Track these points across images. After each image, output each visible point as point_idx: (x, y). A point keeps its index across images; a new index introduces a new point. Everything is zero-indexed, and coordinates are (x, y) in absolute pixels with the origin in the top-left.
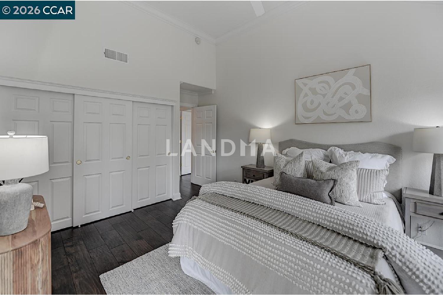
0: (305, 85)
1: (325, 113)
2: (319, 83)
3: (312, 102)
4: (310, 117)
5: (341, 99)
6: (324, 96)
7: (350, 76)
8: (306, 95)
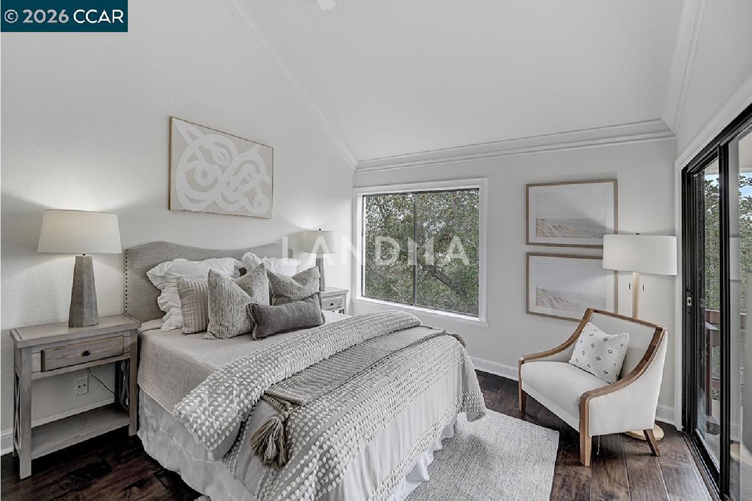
0: (194, 138)
1: (225, 199)
2: (217, 144)
3: (204, 174)
4: (200, 201)
5: (244, 182)
6: (224, 169)
7: (253, 153)
8: (193, 158)
